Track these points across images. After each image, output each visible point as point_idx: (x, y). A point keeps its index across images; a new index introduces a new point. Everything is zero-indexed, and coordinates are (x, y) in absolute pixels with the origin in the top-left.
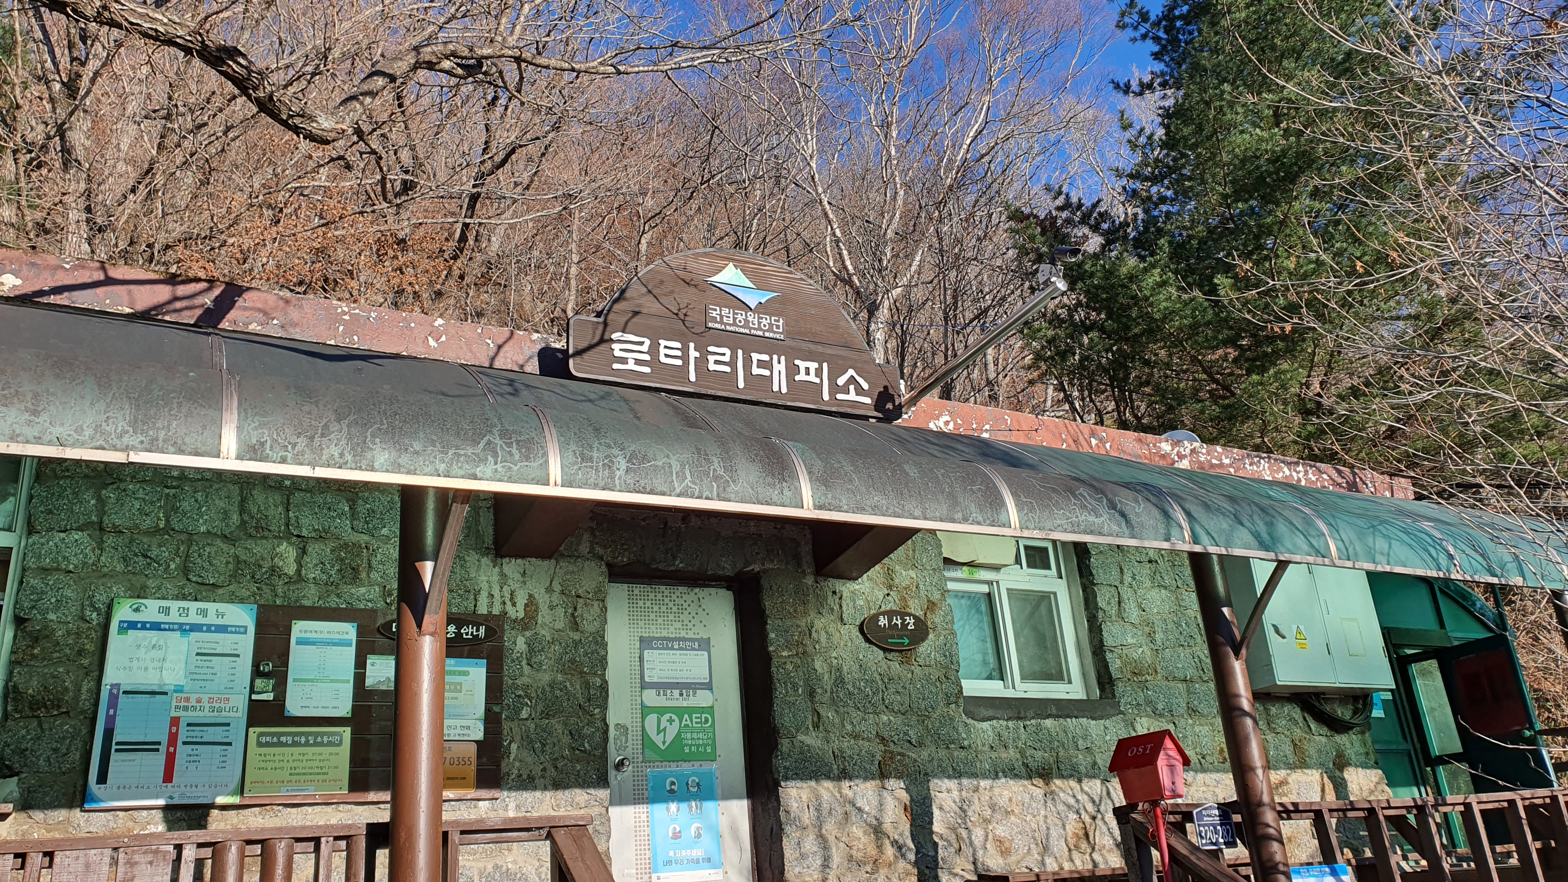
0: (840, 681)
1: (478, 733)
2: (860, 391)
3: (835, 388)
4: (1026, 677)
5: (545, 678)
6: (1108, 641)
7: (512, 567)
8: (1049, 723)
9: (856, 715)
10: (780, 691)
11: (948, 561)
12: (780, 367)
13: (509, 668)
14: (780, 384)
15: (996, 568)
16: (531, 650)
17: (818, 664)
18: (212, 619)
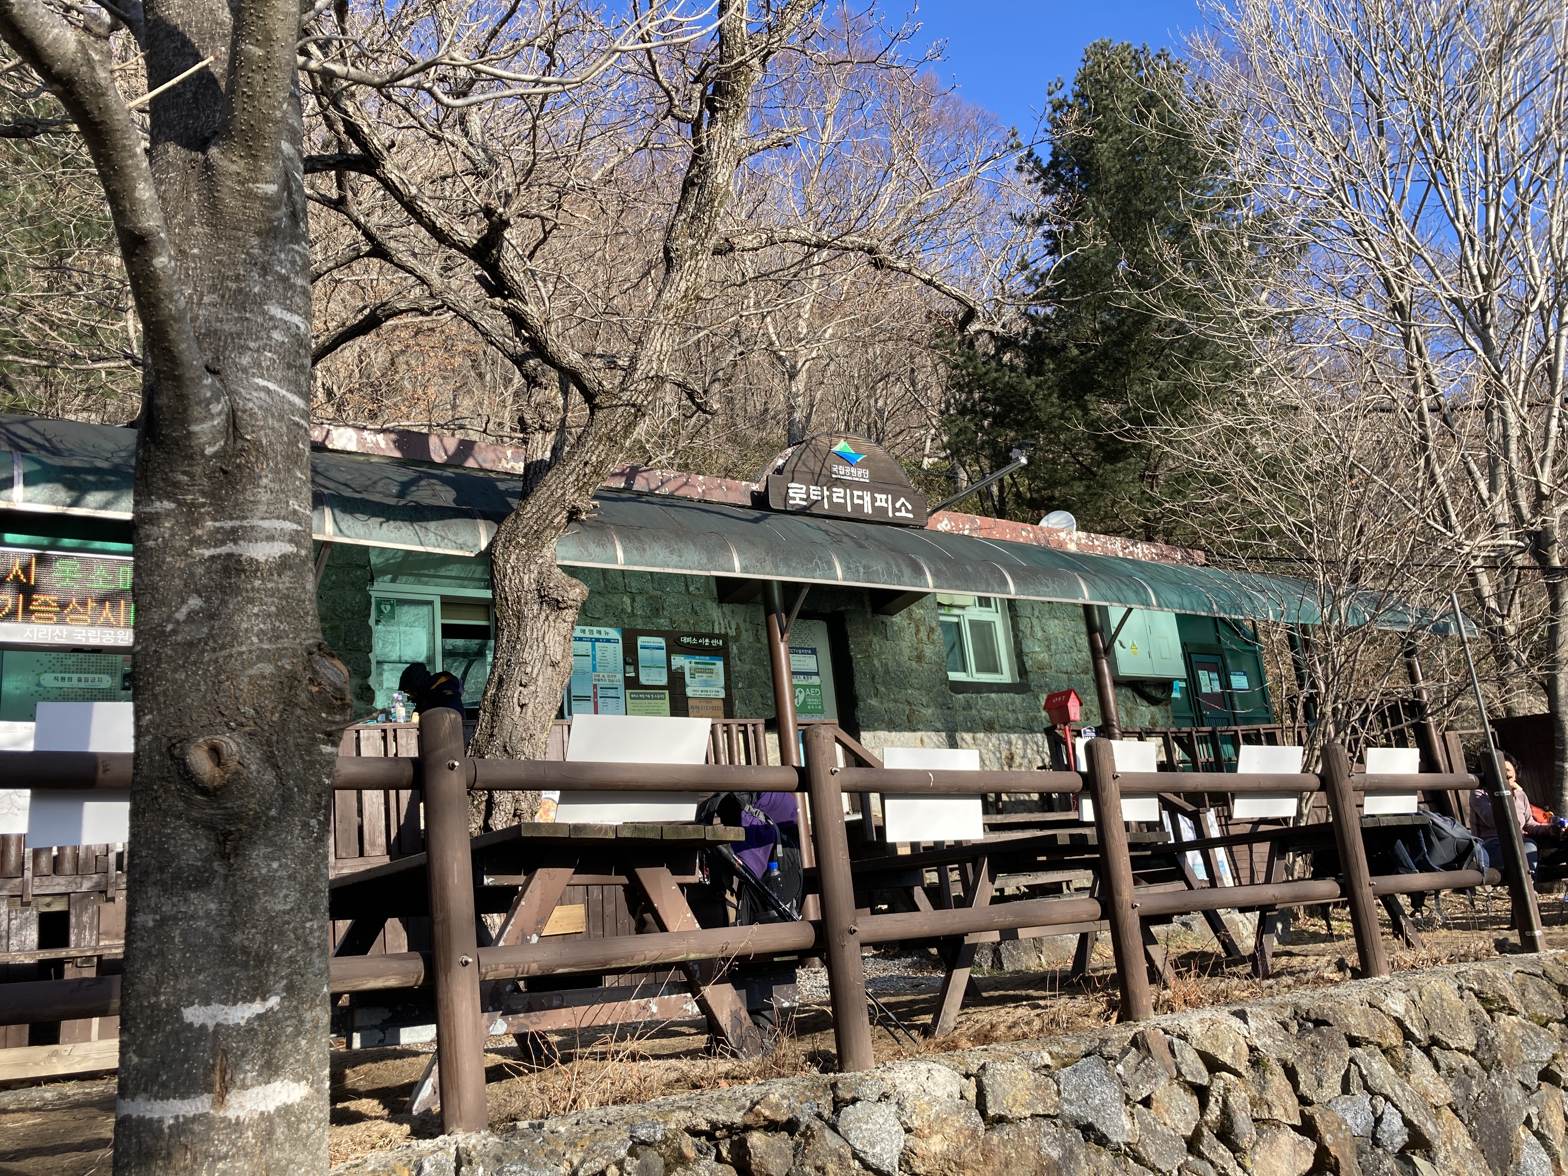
0: (887, 672)
1: (722, 695)
2: (907, 511)
3: (895, 510)
4: (979, 670)
5: (747, 667)
6: (1026, 650)
7: (727, 608)
8: (993, 695)
9: (896, 689)
10: (858, 677)
11: (940, 604)
12: (867, 498)
13: (732, 662)
14: (868, 509)
15: (963, 607)
16: (740, 653)
17: (876, 662)
18: (603, 636)
